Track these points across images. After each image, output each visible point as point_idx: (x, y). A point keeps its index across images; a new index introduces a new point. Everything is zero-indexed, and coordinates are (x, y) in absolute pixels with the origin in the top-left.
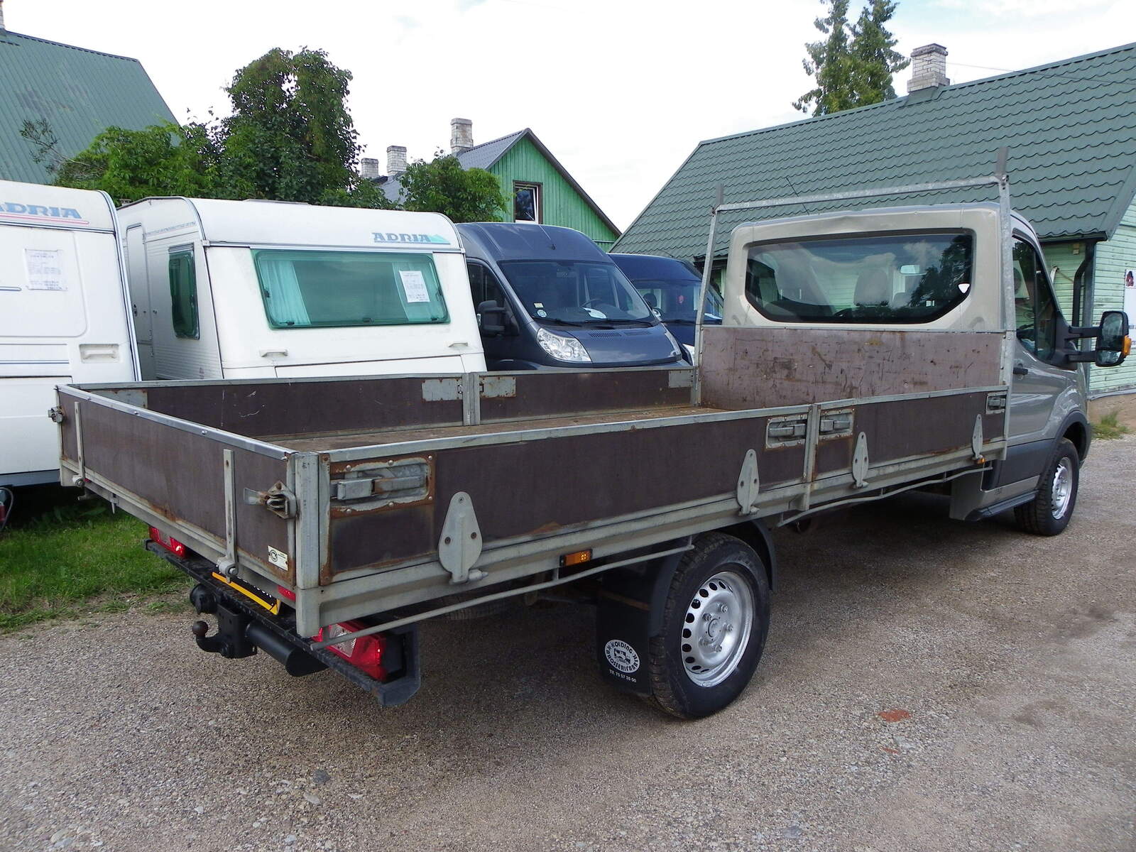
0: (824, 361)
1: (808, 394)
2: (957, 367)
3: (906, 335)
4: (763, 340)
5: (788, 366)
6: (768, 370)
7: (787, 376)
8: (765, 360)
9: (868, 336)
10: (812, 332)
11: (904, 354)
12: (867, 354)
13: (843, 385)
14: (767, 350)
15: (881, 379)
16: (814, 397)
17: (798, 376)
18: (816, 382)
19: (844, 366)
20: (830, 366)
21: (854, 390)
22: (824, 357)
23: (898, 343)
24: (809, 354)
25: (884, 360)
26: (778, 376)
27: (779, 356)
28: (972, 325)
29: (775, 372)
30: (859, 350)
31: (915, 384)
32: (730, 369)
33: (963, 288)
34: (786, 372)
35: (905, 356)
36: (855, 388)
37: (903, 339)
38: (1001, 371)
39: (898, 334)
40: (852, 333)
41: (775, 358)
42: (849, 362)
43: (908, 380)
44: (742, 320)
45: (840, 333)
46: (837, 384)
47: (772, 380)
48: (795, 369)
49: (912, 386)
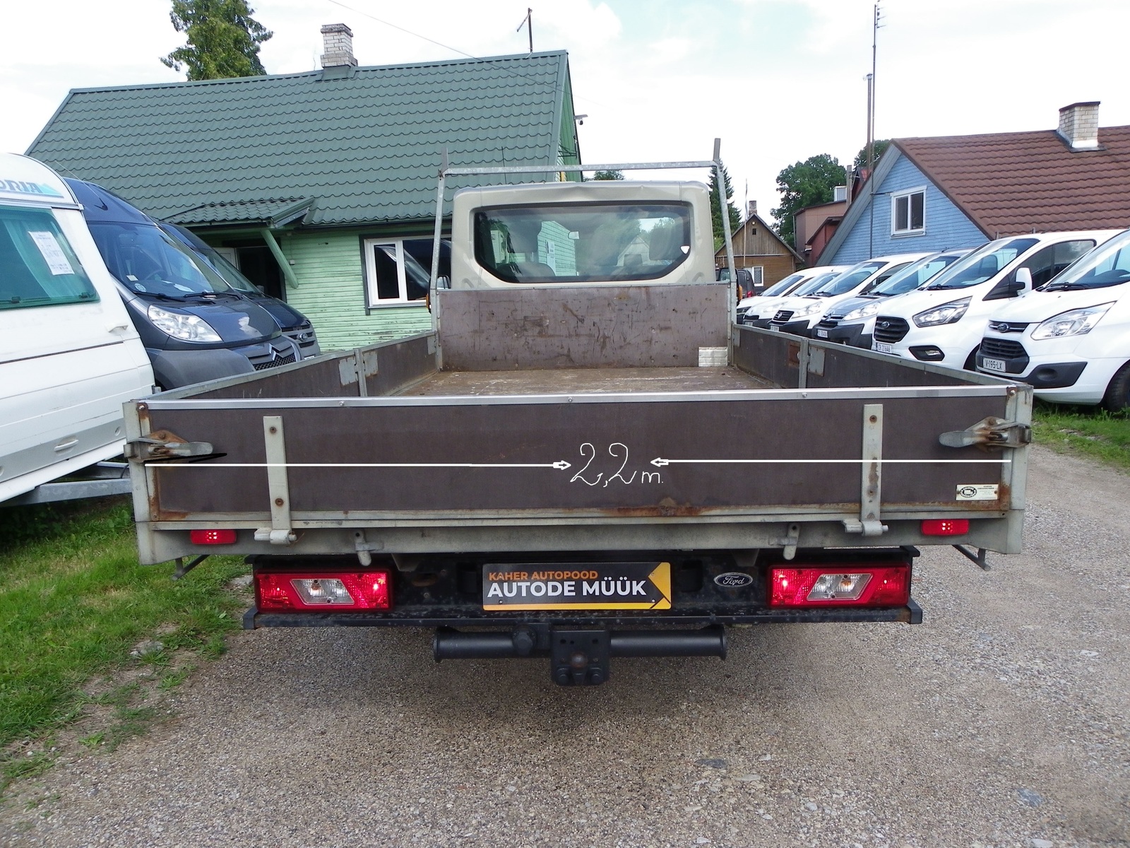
0: (576, 316)
1: (562, 348)
2: (694, 313)
3: (650, 289)
4: (510, 301)
5: (539, 323)
6: (519, 329)
7: (539, 333)
8: (514, 319)
9: (617, 291)
10: (561, 290)
11: (650, 305)
12: (617, 308)
13: (596, 335)
14: (516, 310)
15: (631, 327)
16: (569, 349)
17: (550, 332)
18: (570, 336)
19: (596, 319)
20: (582, 321)
21: (607, 340)
22: (575, 313)
23: (644, 296)
24: (561, 310)
25: (632, 311)
26: (530, 333)
27: (529, 314)
28: (695, 279)
29: (526, 330)
30: (609, 304)
31: (661, 329)
32: (475, 332)
33: (685, 249)
34: (537, 329)
35: (650, 307)
36: (608, 337)
37: (647, 293)
38: (729, 314)
39: (644, 289)
40: (602, 290)
41: (525, 317)
42: (600, 315)
43: (655, 327)
44: (475, 283)
45: (590, 291)
46: (591, 336)
47: (523, 338)
48: (547, 326)
49: (658, 331)
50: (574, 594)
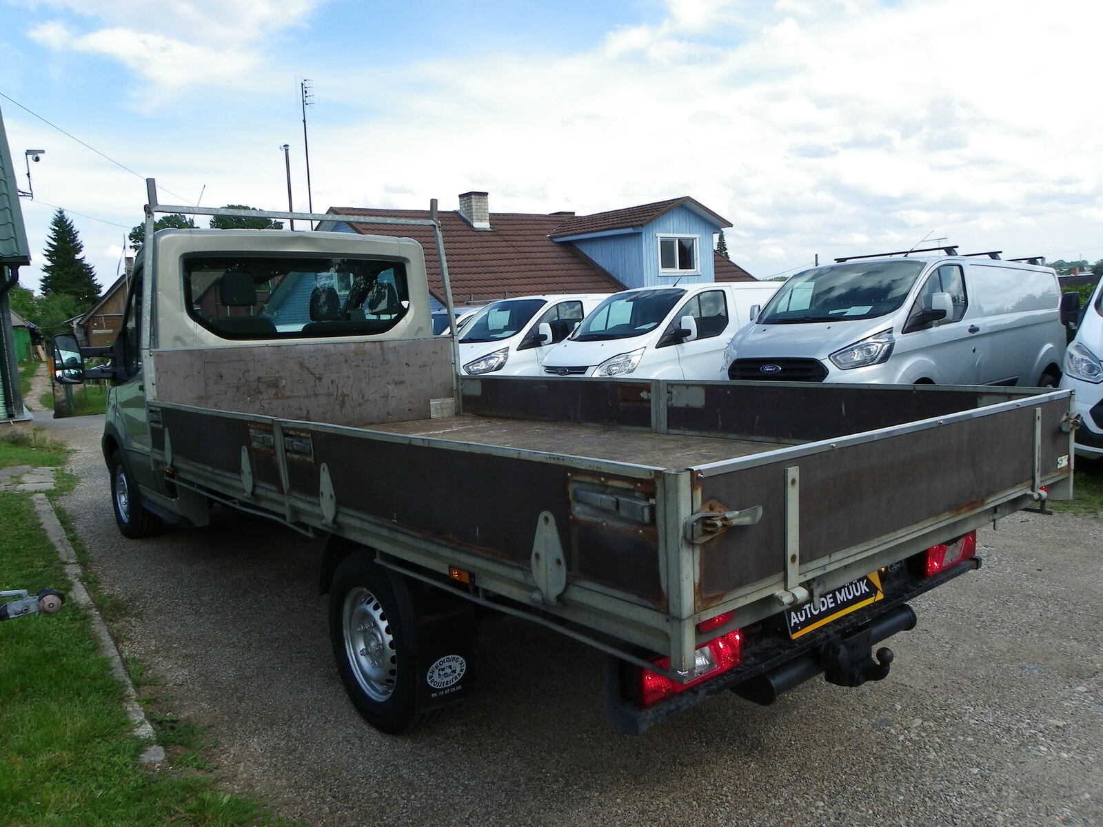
0: (313, 374)
1: (301, 409)
2: (424, 366)
3: (384, 343)
4: (241, 360)
5: (274, 384)
6: (252, 392)
7: (276, 394)
8: (247, 381)
9: (353, 347)
10: (298, 347)
11: (384, 360)
12: (354, 364)
13: (335, 394)
14: (248, 371)
15: (368, 384)
16: (308, 411)
17: (288, 393)
18: (308, 396)
19: (334, 377)
20: (320, 379)
21: (346, 398)
22: (312, 370)
23: (379, 351)
24: (297, 368)
25: (369, 367)
26: (265, 396)
27: (263, 374)
28: (416, 334)
29: (260, 393)
30: (346, 361)
31: (396, 384)
32: (200, 398)
33: (405, 304)
34: (273, 391)
35: (385, 362)
36: (347, 395)
37: (382, 348)
38: (453, 365)
39: (378, 344)
40: (338, 346)
41: (259, 378)
42: (338, 372)
43: (390, 382)
44: (188, 340)
45: (326, 347)
46: (329, 395)
47: (258, 402)
48: (284, 387)
49: (394, 386)
50: (839, 603)
